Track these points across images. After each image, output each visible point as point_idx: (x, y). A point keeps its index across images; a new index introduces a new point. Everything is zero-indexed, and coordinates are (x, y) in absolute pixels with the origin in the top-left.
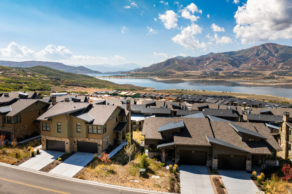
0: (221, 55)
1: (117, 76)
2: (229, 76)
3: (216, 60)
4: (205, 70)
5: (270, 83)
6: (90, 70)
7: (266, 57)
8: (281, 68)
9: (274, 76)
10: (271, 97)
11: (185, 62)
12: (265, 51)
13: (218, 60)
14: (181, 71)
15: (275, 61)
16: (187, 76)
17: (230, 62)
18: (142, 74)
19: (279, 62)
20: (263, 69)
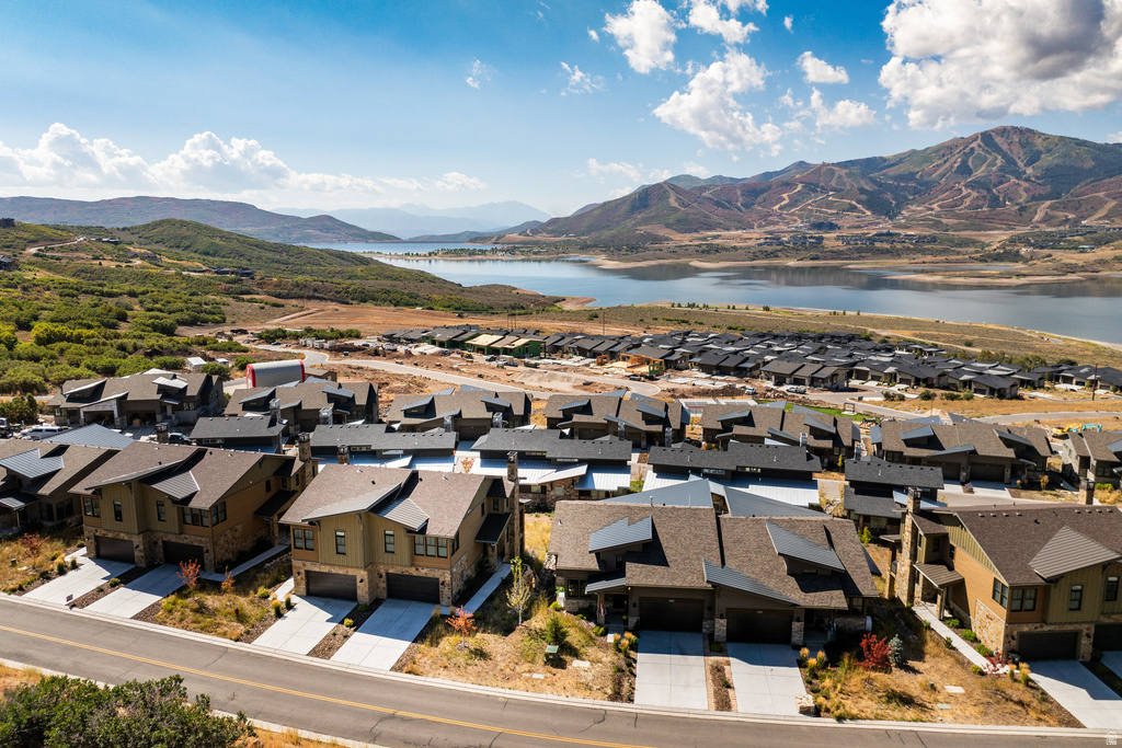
0: (832, 173)
1: (456, 254)
2: (859, 250)
3: (815, 191)
4: (776, 228)
5: (1001, 276)
6: (358, 229)
7: (994, 179)
8: (1043, 221)
9: (1018, 252)
10: (996, 331)
11: (705, 198)
12: (990, 158)
13: (824, 190)
14: (690, 231)
15: (1024, 195)
16: (710, 251)
17: (864, 197)
18: (549, 244)
19: (1039, 198)
20: (981, 224)
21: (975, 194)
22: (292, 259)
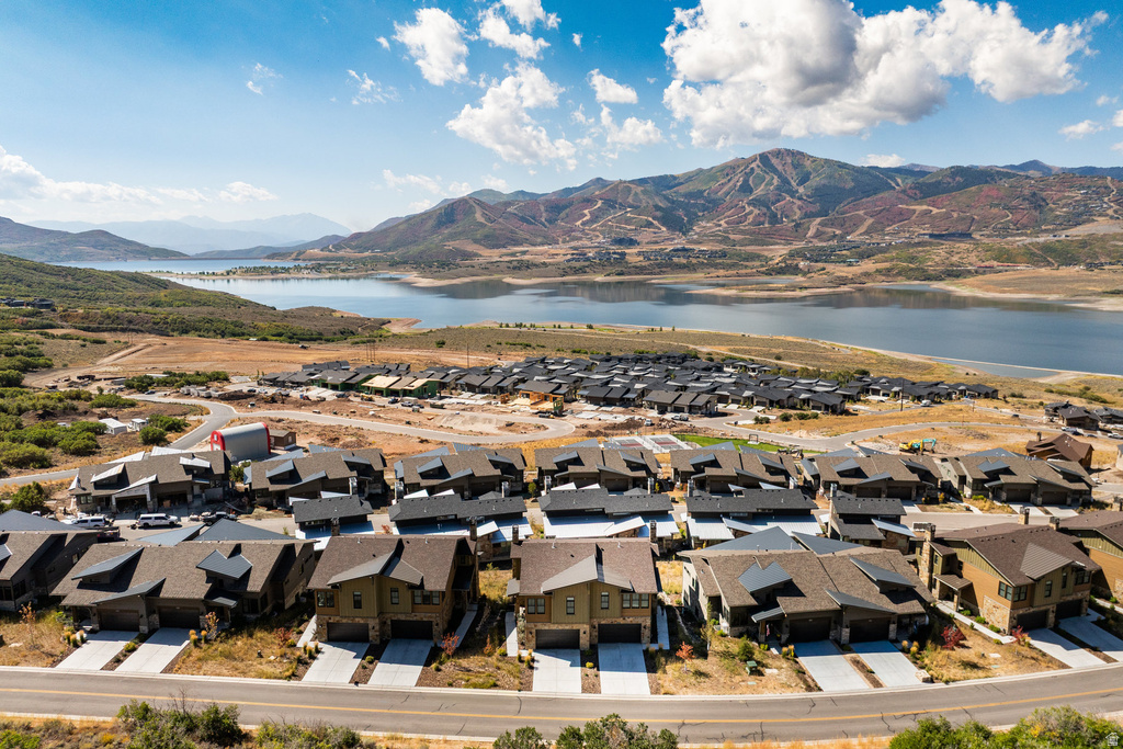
0: (629, 190)
1: (258, 273)
2: (660, 265)
3: (613, 208)
4: (580, 243)
5: (787, 289)
6: (139, 245)
7: (772, 198)
8: (815, 236)
9: (797, 265)
10: (796, 344)
11: (510, 213)
12: (768, 178)
13: (622, 206)
14: (497, 246)
15: (798, 212)
16: (521, 267)
17: (659, 214)
18: (356, 261)
19: (810, 216)
20: (764, 239)
21: (756, 211)
22: (80, 284)
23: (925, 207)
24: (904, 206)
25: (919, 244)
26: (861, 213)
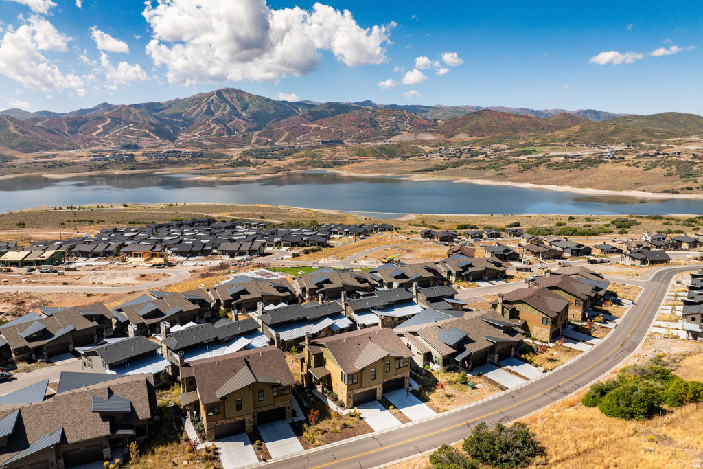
0: (130, 112)
2: (160, 162)
3: (119, 123)
4: (97, 148)
5: (246, 175)
7: (227, 119)
8: (256, 142)
9: (249, 160)
11: (39, 127)
12: (223, 106)
13: (126, 123)
15: (244, 128)
17: (153, 128)
19: (252, 130)
20: (226, 144)
21: (218, 127)
23: (316, 126)
24: (305, 125)
25: (316, 147)
26: (281, 128)
